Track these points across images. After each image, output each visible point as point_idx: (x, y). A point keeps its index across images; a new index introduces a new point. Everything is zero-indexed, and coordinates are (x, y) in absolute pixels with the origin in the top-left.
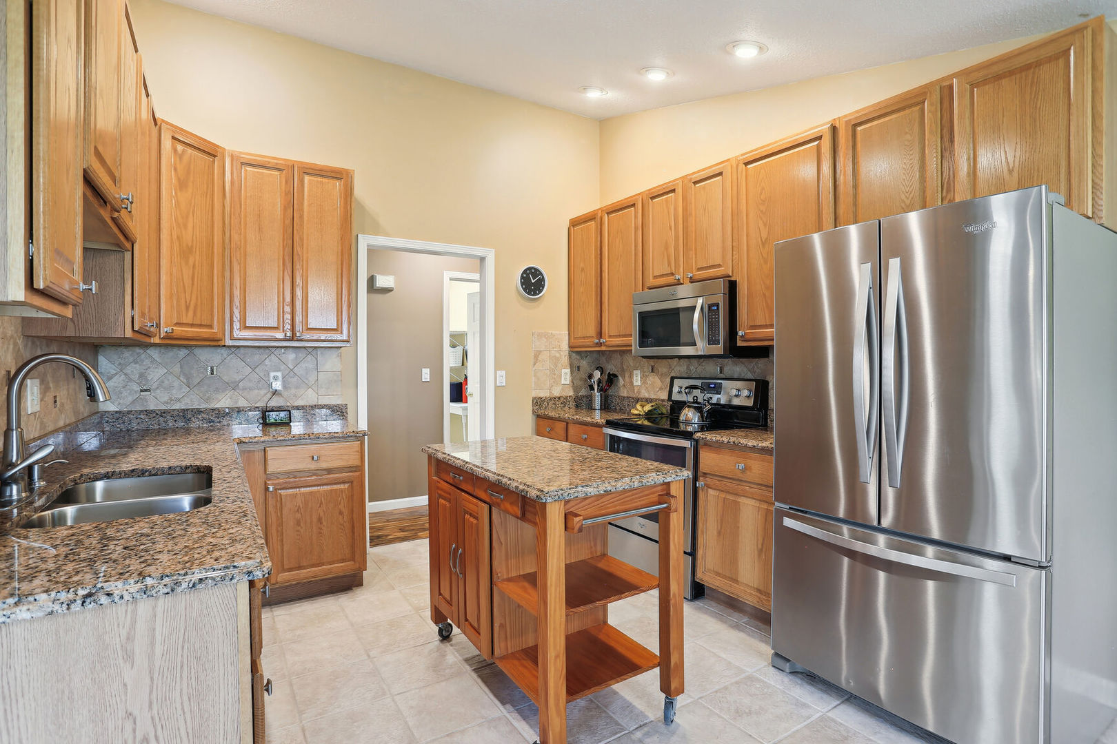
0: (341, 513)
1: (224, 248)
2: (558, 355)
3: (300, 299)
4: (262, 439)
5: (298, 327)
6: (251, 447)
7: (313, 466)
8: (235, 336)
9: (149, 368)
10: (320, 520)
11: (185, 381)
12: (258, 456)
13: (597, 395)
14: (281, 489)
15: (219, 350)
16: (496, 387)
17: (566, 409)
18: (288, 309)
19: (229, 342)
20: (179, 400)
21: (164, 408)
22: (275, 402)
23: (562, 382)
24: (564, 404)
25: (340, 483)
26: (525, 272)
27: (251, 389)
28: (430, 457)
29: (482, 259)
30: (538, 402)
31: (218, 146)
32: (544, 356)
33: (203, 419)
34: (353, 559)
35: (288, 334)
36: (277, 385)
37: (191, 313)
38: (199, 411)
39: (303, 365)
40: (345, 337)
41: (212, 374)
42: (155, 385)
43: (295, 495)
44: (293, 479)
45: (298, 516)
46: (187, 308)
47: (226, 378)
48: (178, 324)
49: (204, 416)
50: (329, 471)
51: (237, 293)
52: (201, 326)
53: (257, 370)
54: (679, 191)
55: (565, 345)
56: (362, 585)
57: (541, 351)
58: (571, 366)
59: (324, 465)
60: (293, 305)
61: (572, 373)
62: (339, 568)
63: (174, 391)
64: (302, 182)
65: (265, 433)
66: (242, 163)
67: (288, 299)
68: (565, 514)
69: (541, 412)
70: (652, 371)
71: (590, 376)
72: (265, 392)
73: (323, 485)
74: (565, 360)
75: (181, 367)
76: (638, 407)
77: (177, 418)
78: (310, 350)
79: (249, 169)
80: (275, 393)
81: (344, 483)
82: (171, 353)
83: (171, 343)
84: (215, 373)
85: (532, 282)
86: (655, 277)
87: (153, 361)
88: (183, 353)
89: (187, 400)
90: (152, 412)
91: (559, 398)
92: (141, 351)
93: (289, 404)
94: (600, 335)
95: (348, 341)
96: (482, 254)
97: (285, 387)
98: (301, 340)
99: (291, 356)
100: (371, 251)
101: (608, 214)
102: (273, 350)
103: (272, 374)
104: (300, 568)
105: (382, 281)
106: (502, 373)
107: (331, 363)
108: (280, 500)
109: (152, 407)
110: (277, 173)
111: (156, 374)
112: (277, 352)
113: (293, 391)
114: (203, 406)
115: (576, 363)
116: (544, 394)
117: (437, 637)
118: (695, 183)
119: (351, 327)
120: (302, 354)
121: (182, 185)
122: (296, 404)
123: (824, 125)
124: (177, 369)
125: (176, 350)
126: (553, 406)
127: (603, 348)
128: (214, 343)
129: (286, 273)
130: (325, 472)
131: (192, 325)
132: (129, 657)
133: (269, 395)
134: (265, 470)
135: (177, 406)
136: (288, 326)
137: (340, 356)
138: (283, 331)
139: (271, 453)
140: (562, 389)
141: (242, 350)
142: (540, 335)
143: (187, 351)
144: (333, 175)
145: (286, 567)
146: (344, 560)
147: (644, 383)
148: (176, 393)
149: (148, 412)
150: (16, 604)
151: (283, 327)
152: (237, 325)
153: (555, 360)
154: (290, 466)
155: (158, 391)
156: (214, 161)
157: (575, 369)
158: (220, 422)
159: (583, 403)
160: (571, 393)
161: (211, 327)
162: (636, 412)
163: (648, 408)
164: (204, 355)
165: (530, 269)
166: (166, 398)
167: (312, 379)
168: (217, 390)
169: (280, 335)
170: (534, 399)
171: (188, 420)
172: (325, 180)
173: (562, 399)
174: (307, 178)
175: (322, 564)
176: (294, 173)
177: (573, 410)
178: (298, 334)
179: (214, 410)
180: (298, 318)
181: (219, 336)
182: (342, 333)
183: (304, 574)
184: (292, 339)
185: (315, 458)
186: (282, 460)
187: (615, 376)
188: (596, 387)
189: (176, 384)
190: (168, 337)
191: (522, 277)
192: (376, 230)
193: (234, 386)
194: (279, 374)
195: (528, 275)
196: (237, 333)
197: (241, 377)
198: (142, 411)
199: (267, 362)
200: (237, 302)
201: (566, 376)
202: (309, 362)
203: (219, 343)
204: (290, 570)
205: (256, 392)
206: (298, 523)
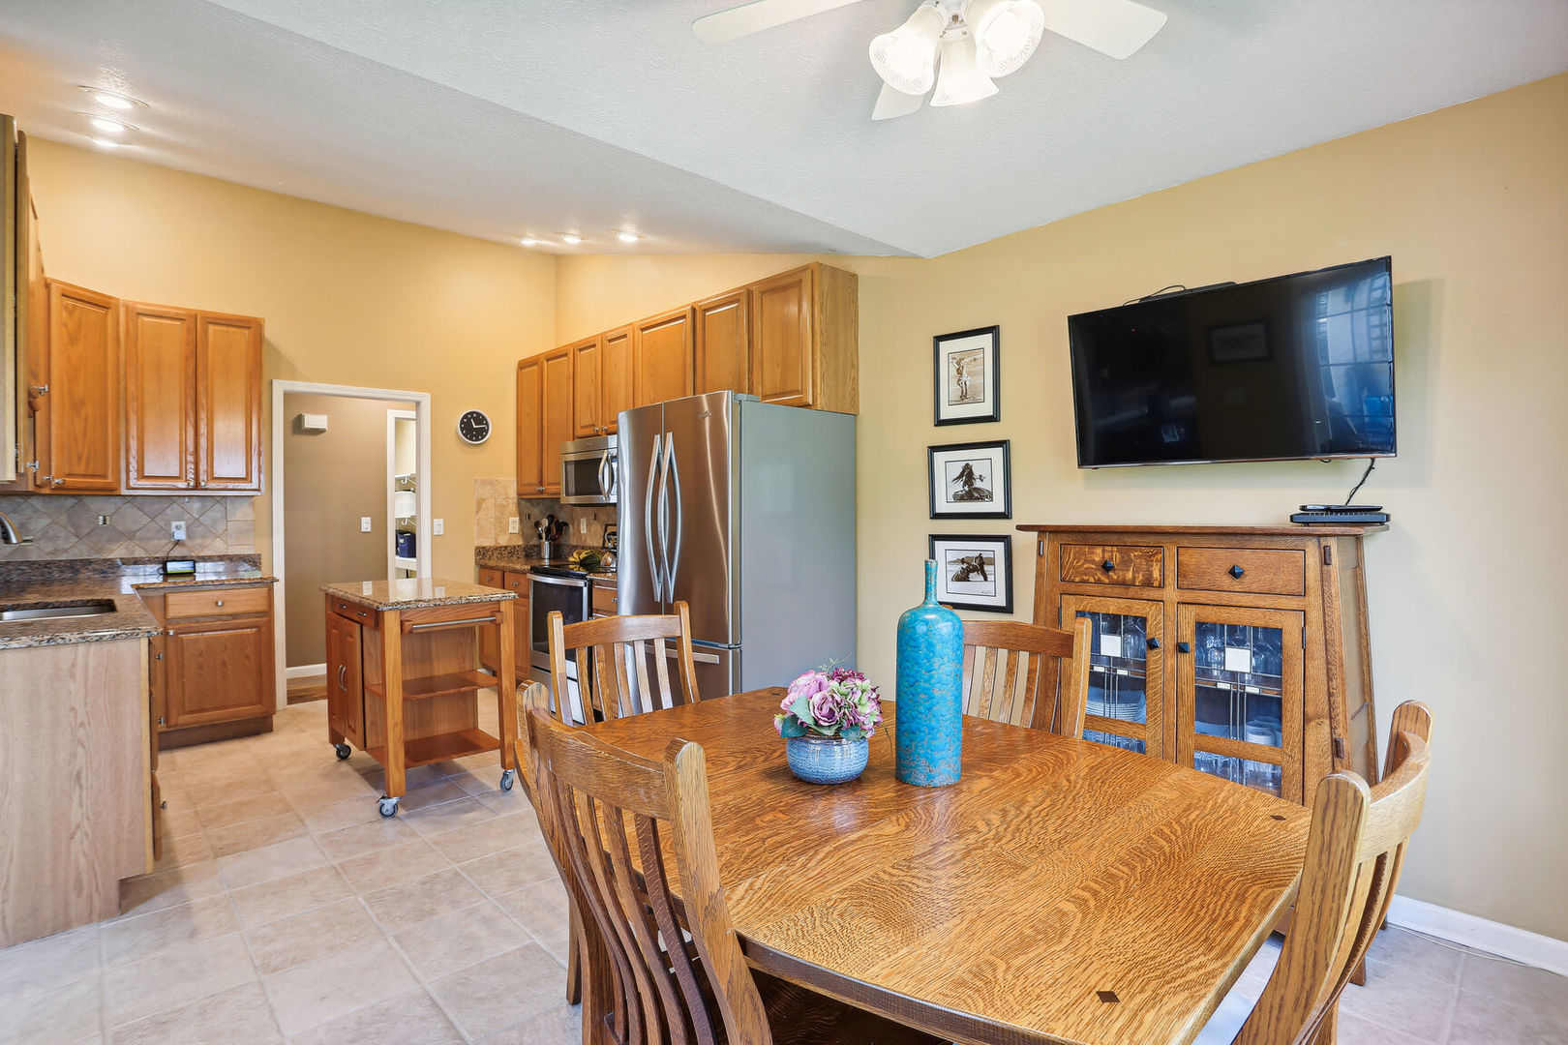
0: (247, 657)
1: (118, 399)
2: (505, 503)
3: (205, 448)
4: (162, 586)
5: (203, 477)
6: (151, 593)
7: (216, 611)
8: (132, 485)
9: (31, 517)
10: (224, 664)
11: (73, 531)
12: (158, 603)
13: (546, 545)
14: (182, 633)
15: (113, 500)
16: (433, 537)
17: (515, 558)
18: (191, 458)
19: (124, 492)
20: (65, 551)
21: (48, 558)
22: (177, 552)
23: (510, 530)
24: (511, 553)
25: (246, 628)
26: (465, 416)
27: (150, 539)
28: (327, 594)
29: (418, 403)
30: (481, 552)
31: (110, 297)
32: (489, 503)
33: (95, 570)
34: (260, 703)
35: (192, 484)
36: (180, 535)
37: (83, 465)
38: (89, 562)
39: (210, 514)
40: (255, 486)
41: (105, 523)
42: (38, 535)
43: (196, 641)
44: (194, 624)
45: (201, 660)
46: (80, 459)
47: (120, 528)
48: (70, 475)
49: (96, 567)
50: (235, 616)
51: (133, 443)
52: (94, 476)
53: (157, 519)
54: (599, 346)
55: (513, 493)
56: (272, 730)
57: (484, 500)
58: (521, 514)
59: (229, 610)
60: (197, 453)
61: (521, 521)
62: (246, 711)
63: (60, 542)
64: (206, 332)
65: (165, 580)
66: (139, 314)
67: (191, 448)
68: (401, 621)
69: (483, 562)
70: (595, 519)
71: (537, 524)
72: (167, 541)
73: (228, 629)
74: (513, 507)
75: (69, 517)
76: (575, 554)
77: (64, 569)
78: (219, 499)
79: (146, 319)
80: (178, 542)
81: (251, 628)
82: (56, 503)
83: (61, 492)
84: (108, 522)
85: (474, 427)
86: (582, 427)
87: (36, 511)
88: (70, 502)
89: (76, 551)
90: (34, 563)
91: (506, 547)
92: (22, 500)
93: (193, 554)
94: (541, 483)
95: (259, 490)
96: (419, 399)
97: (189, 536)
98: (206, 489)
99: (196, 505)
100: (289, 397)
101: (547, 360)
102: (175, 498)
103: (174, 524)
104: (202, 710)
105: (311, 421)
106: (439, 522)
107: (242, 513)
108: (181, 646)
109: (34, 558)
110: (178, 323)
111: (40, 523)
112: (180, 501)
113: (198, 541)
114: (94, 557)
115: (527, 511)
116: (488, 543)
117: (336, 758)
118: (609, 341)
119: (262, 476)
120: (208, 504)
121: (73, 339)
122: (202, 554)
123: (686, 306)
124: (63, 519)
125: (62, 499)
126: (499, 556)
127: (545, 496)
128: (109, 492)
129: (188, 422)
130: (230, 618)
131: (84, 476)
132: (73, 676)
133: (170, 546)
134: (165, 615)
135: (64, 557)
136: (191, 476)
137: (253, 504)
138: (186, 480)
139: (172, 598)
140: (510, 538)
141: (139, 499)
142: (484, 482)
143: (75, 501)
144: (241, 324)
145: (187, 709)
146: (250, 704)
147: (589, 530)
148: (62, 544)
149: (30, 564)
150: (10, 640)
151: (186, 476)
152: (133, 474)
153: (502, 508)
154: (192, 611)
155: (41, 542)
156: (106, 314)
157: (524, 516)
158: (113, 573)
159: (531, 552)
160: (521, 543)
161: (105, 477)
162: (573, 560)
163: (583, 555)
164: (94, 504)
165: (471, 413)
166: (50, 549)
167: (220, 528)
168: (110, 541)
169: (182, 485)
170: (477, 548)
171: (77, 572)
172: (230, 329)
173: (509, 549)
174: (211, 328)
175: (227, 707)
176: (196, 326)
177: (522, 560)
178: (203, 484)
179: (106, 560)
180: (203, 467)
181: (114, 486)
182: (251, 481)
183: (206, 716)
184: (197, 487)
185: (220, 603)
186: (182, 605)
187: (566, 524)
188: (544, 535)
189: (63, 534)
190: (59, 487)
191: (462, 422)
192: (293, 375)
193: (130, 536)
194: (182, 523)
195: (469, 420)
196: (133, 482)
197: (139, 527)
198: (22, 562)
199: (168, 511)
200: (133, 452)
201: (514, 524)
202: (216, 512)
203: (115, 493)
204: (191, 712)
205: (156, 542)
206: (201, 667)
